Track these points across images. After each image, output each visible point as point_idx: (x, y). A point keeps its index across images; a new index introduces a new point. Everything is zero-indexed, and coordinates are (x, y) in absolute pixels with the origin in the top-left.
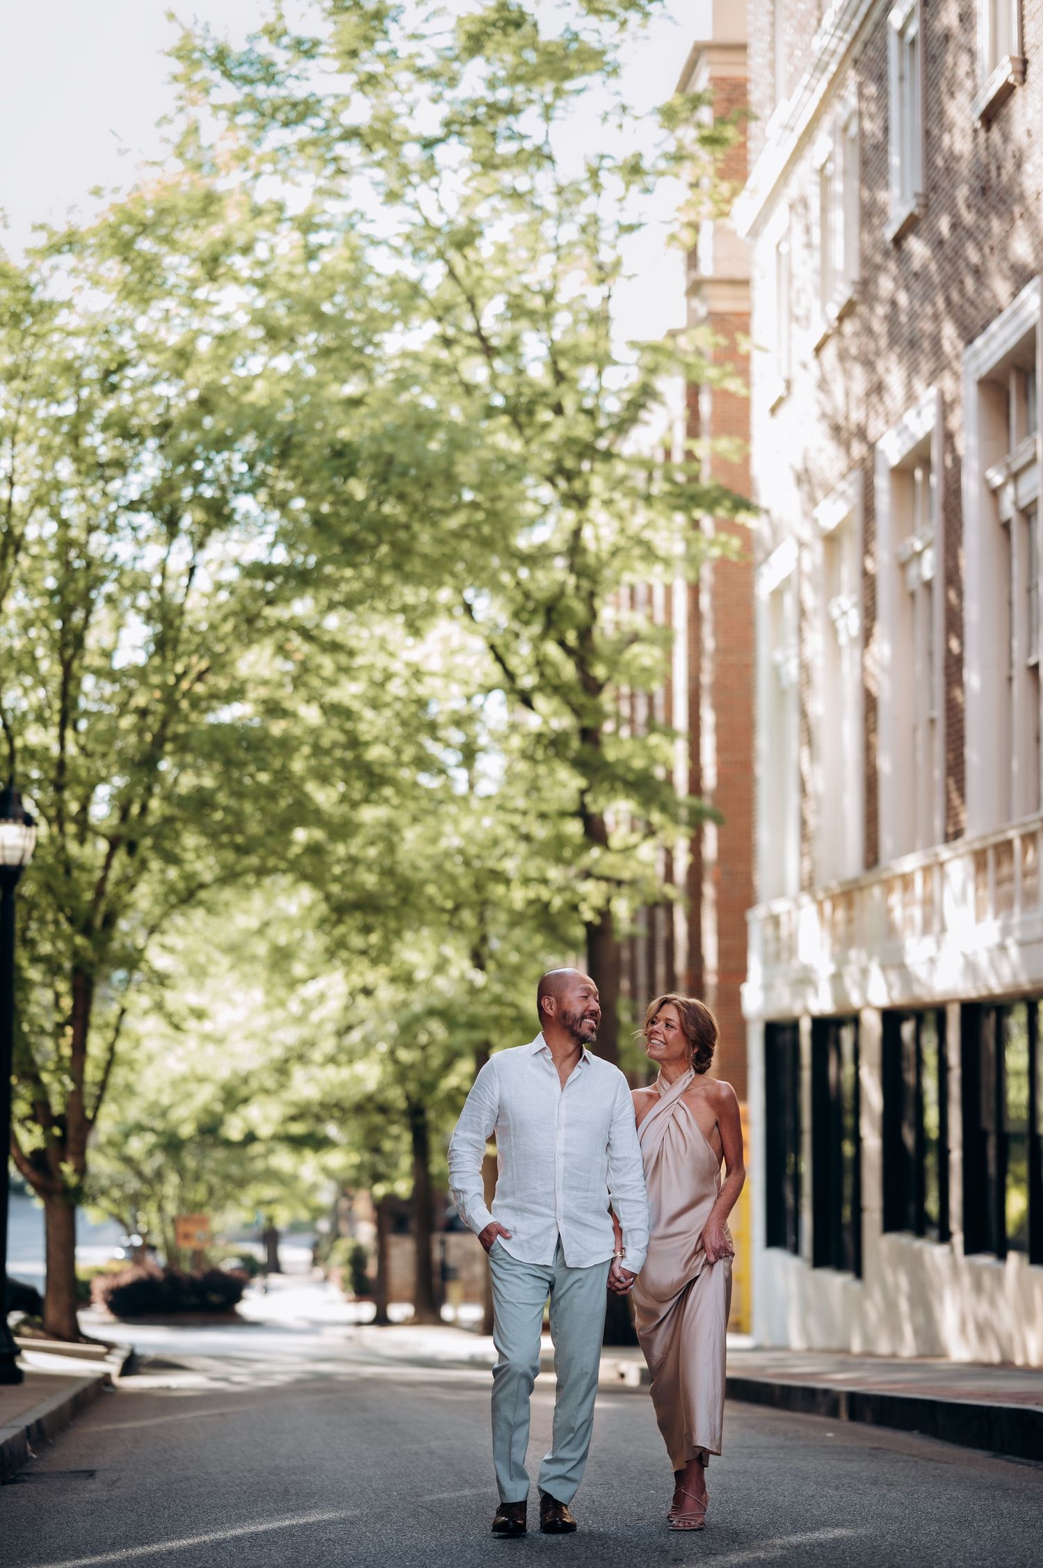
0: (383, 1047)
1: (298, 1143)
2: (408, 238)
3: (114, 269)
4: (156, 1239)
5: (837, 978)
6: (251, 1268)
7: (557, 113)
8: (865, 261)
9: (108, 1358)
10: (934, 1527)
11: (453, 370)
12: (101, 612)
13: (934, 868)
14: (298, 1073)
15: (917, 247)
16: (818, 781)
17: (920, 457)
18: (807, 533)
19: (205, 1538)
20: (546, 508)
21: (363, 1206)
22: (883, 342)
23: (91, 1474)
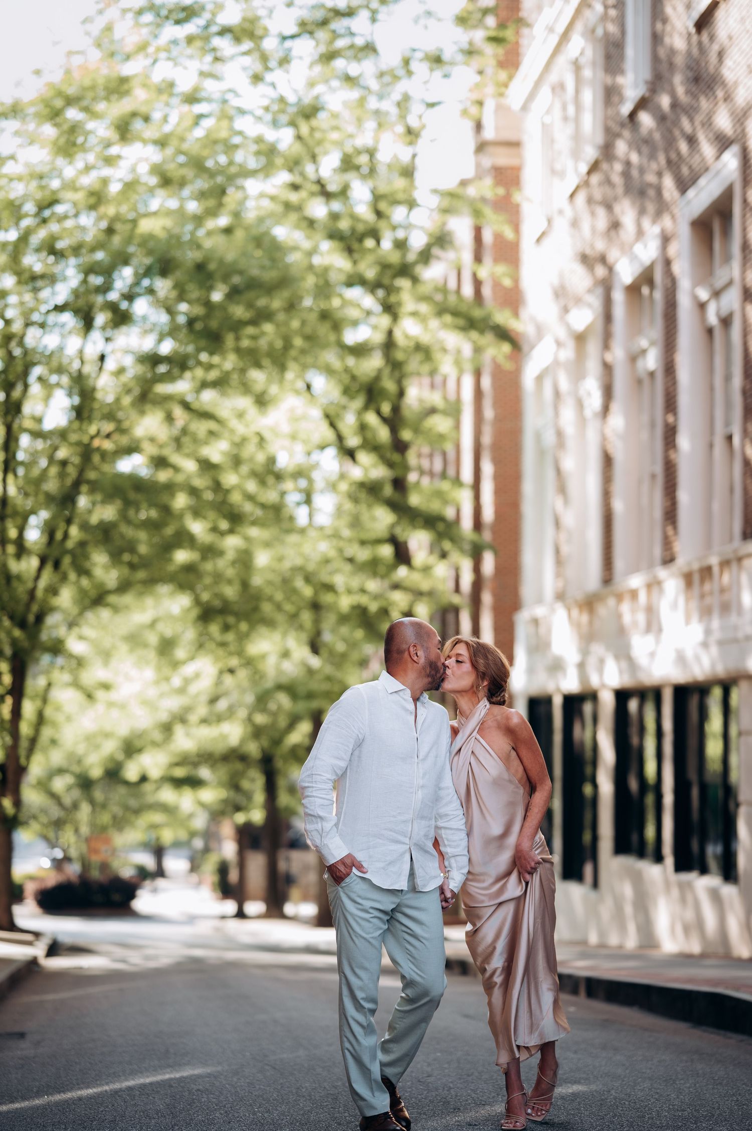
0: (242, 713)
1: (179, 783)
2: (267, 109)
3: (49, 131)
4: (73, 853)
5: (581, 666)
6: (144, 874)
7: (380, 16)
8: (608, 130)
9: (37, 943)
10: (647, 1084)
11: (299, 208)
12: (35, 389)
13: (654, 585)
14: (179, 731)
15: (646, 119)
16: (569, 519)
17: (646, 277)
18: (562, 334)
19: (106, 1088)
20: (369, 313)
21: (227, 830)
22: (620, 190)
23: (22, 1035)
